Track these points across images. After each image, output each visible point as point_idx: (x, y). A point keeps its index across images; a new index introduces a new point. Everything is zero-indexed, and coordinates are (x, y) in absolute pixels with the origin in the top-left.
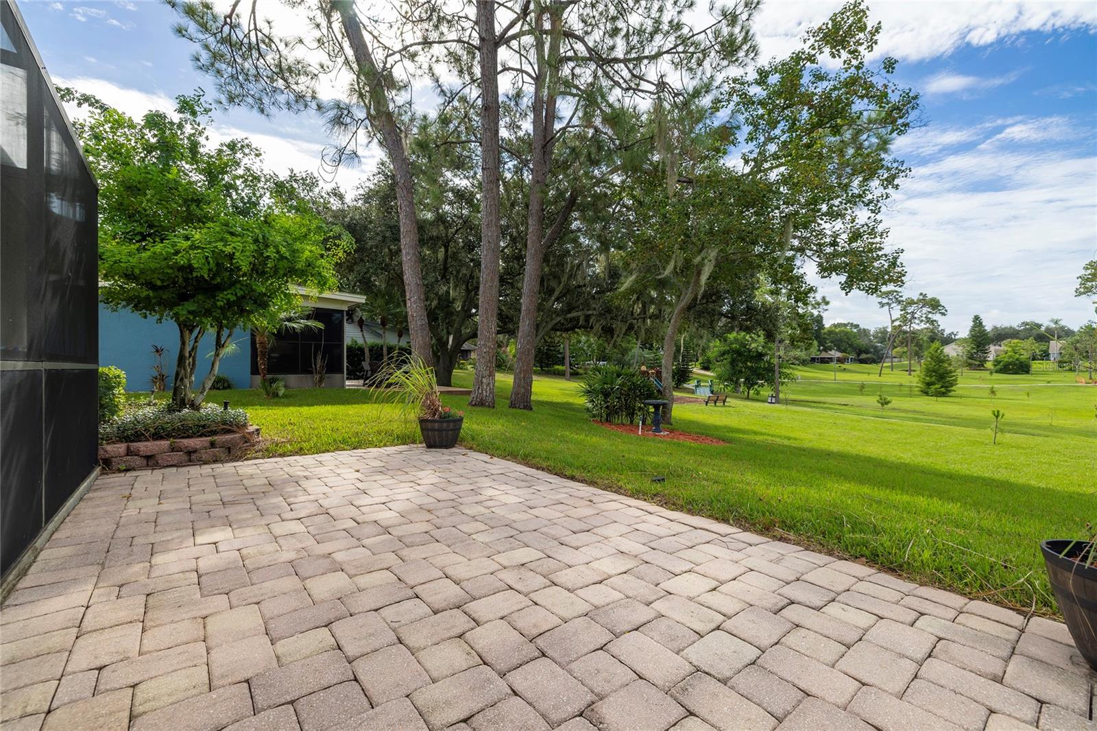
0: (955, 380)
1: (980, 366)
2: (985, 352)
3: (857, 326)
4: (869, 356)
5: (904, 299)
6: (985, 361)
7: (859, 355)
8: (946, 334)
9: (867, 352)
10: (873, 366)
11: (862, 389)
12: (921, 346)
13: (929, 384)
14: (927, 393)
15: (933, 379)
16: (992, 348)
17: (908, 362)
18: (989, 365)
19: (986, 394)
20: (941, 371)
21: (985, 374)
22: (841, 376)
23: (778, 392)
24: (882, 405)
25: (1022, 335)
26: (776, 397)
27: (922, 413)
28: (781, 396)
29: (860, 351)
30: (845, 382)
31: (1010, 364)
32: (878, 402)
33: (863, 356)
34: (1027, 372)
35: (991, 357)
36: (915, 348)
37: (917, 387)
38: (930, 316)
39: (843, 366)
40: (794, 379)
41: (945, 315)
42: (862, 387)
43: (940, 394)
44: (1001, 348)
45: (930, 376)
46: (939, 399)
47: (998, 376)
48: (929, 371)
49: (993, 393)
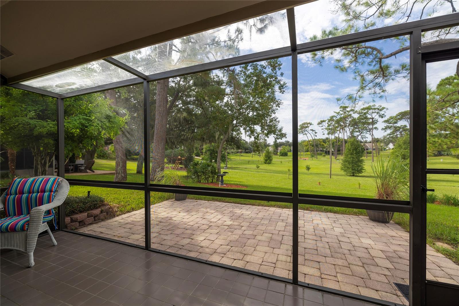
0: (273, 159)
1: (276, 154)
2: (278, 150)
3: (245, 140)
4: (248, 151)
5: (258, 132)
6: (277, 152)
7: (245, 150)
8: (268, 143)
9: (248, 149)
10: (249, 154)
11: (249, 162)
13: (266, 160)
14: (266, 163)
15: (267, 158)
16: (279, 148)
17: (259, 153)
18: (279, 154)
19: (280, 163)
20: (269, 156)
21: (278, 157)
22: (242, 158)
23: (227, 164)
24: (258, 168)
26: (226, 166)
27: (266, 170)
28: (228, 166)
29: (246, 149)
30: (243, 160)
31: (283, 153)
32: (256, 167)
33: (247, 151)
34: (287, 156)
35: (279, 151)
37: (263, 161)
38: (265, 138)
39: (241, 154)
40: (231, 160)
42: (249, 161)
43: (269, 163)
44: (281, 148)
45: (266, 158)
46: (269, 165)
47: (281, 157)
48: (266, 156)
49: (281, 162)
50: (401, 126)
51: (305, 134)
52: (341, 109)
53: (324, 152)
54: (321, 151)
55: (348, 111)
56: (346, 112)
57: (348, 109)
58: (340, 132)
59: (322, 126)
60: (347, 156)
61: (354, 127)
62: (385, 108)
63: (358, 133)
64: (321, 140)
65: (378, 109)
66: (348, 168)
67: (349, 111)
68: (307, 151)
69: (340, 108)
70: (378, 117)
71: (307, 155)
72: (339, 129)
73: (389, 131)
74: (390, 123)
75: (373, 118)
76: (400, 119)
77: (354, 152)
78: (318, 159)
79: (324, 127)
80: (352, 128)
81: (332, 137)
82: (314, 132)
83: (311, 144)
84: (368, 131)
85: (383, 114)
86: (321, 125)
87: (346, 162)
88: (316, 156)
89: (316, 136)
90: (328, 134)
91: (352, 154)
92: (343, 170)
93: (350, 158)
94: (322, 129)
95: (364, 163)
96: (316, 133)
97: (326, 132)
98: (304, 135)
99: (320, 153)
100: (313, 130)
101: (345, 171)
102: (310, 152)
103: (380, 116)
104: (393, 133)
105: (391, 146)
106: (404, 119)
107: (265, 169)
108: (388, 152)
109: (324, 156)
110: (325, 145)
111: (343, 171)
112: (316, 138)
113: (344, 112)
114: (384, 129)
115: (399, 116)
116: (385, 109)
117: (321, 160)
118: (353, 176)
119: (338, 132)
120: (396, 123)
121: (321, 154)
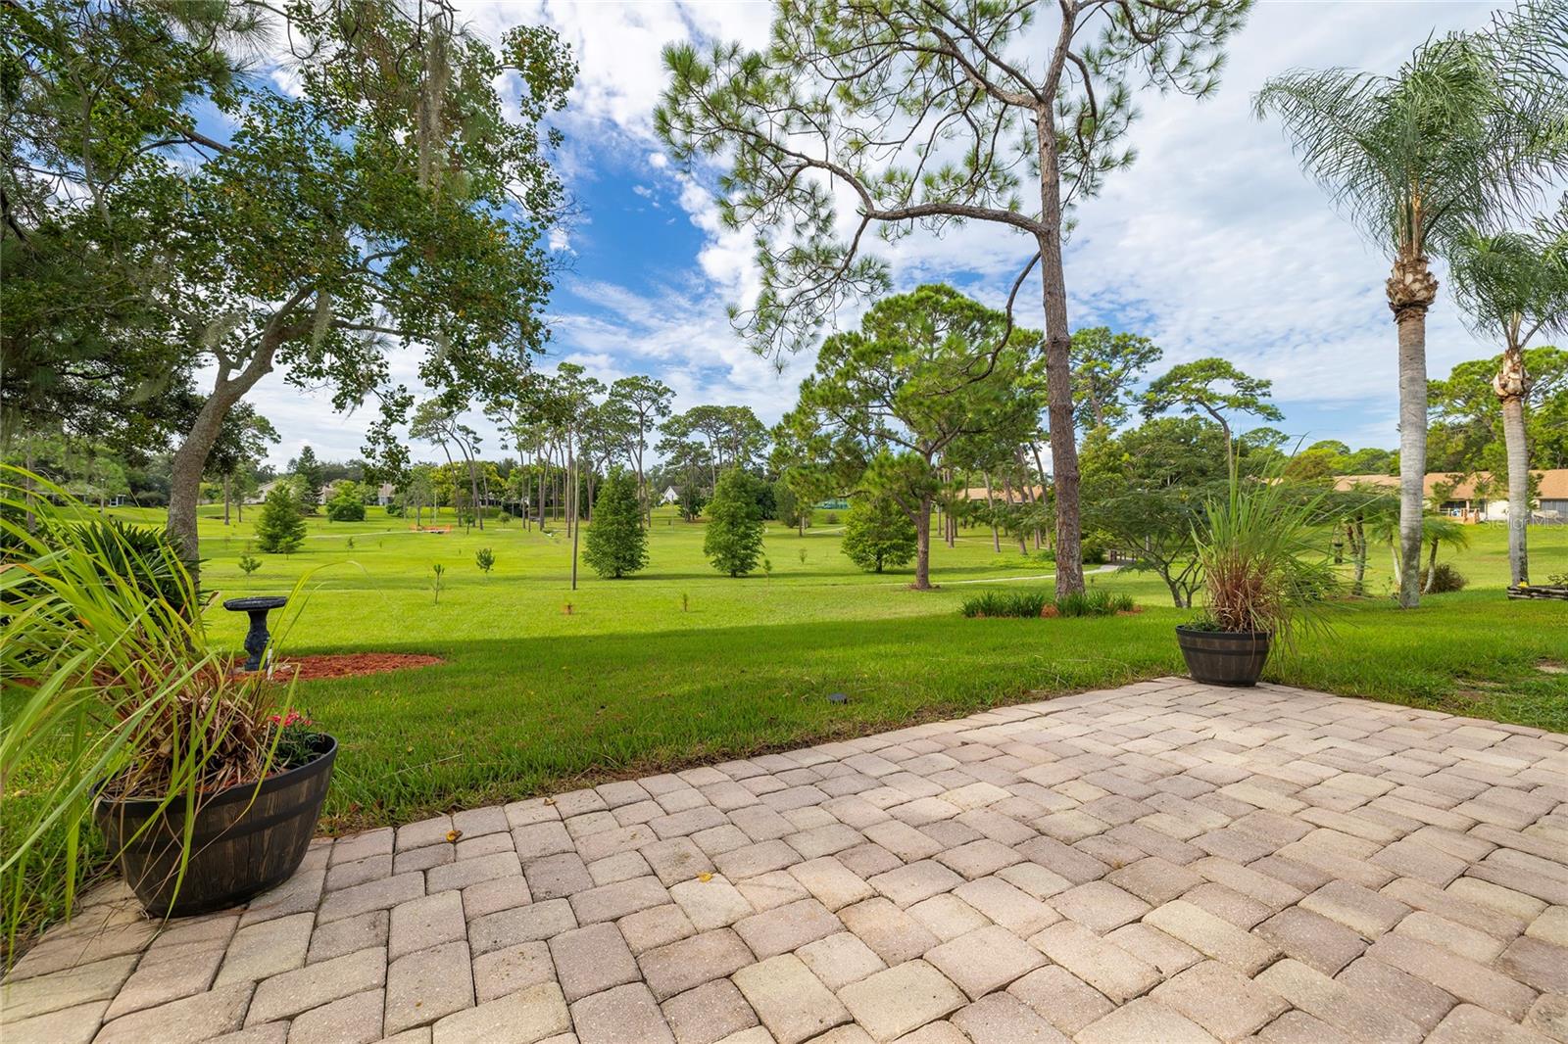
0: (304, 530)
1: (314, 513)
2: (317, 494)
4: (152, 494)
6: (317, 505)
7: (135, 492)
9: (148, 487)
12: (243, 482)
13: (272, 537)
14: (274, 550)
15: (277, 530)
16: (324, 489)
17: (224, 505)
18: (322, 510)
19: (342, 547)
20: (288, 519)
21: (323, 522)
24: (248, 570)
25: (351, 474)
31: (345, 508)
32: (241, 566)
33: (143, 495)
34: (361, 519)
35: (323, 498)
36: (232, 485)
37: (255, 541)
38: (259, 441)
41: (278, 442)
43: (290, 550)
44: (331, 489)
45: (274, 526)
46: (291, 556)
47: (337, 524)
48: (271, 519)
49: (351, 544)
50: (694, 443)
51: (440, 440)
52: (562, 373)
53: (501, 507)
54: (491, 503)
55: (581, 383)
56: (574, 384)
57: (582, 377)
58: (553, 446)
59: (500, 420)
60: (603, 519)
61: (591, 435)
62: (669, 390)
63: (601, 454)
64: (492, 467)
65: (656, 391)
66: (605, 554)
67: (584, 383)
68: (444, 504)
69: (560, 369)
70: (655, 413)
71: (441, 515)
72: (548, 435)
73: (669, 456)
74: (673, 435)
75: (642, 415)
76: (694, 426)
77: (624, 507)
78: (485, 531)
79: (505, 424)
80: (586, 436)
81: (528, 459)
82: (471, 435)
83: (457, 478)
84: (623, 450)
85: (666, 407)
86: (495, 416)
87: (601, 536)
88: (477, 522)
89: (478, 451)
90: (520, 447)
91: (616, 512)
92: (591, 560)
93: (612, 524)
94: (500, 430)
95: (645, 539)
96: (477, 440)
97: (513, 441)
98: (434, 442)
99: (489, 511)
100: (468, 432)
101: (596, 564)
102: (453, 506)
103: (658, 410)
104: (676, 460)
105: (671, 494)
106: (700, 426)
107: (278, 576)
108: (667, 511)
109: (505, 520)
110: (506, 485)
111: (589, 565)
112: (478, 458)
113: (571, 383)
114: (661, 448)
115: (691, 416)
116: (670, 394)
117: (498, 533)
118: (619, 577)
119: (548, 445)
120: (685, 434)
121: (492, 515)
